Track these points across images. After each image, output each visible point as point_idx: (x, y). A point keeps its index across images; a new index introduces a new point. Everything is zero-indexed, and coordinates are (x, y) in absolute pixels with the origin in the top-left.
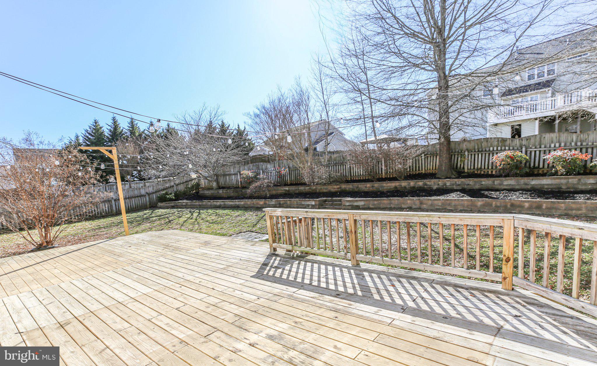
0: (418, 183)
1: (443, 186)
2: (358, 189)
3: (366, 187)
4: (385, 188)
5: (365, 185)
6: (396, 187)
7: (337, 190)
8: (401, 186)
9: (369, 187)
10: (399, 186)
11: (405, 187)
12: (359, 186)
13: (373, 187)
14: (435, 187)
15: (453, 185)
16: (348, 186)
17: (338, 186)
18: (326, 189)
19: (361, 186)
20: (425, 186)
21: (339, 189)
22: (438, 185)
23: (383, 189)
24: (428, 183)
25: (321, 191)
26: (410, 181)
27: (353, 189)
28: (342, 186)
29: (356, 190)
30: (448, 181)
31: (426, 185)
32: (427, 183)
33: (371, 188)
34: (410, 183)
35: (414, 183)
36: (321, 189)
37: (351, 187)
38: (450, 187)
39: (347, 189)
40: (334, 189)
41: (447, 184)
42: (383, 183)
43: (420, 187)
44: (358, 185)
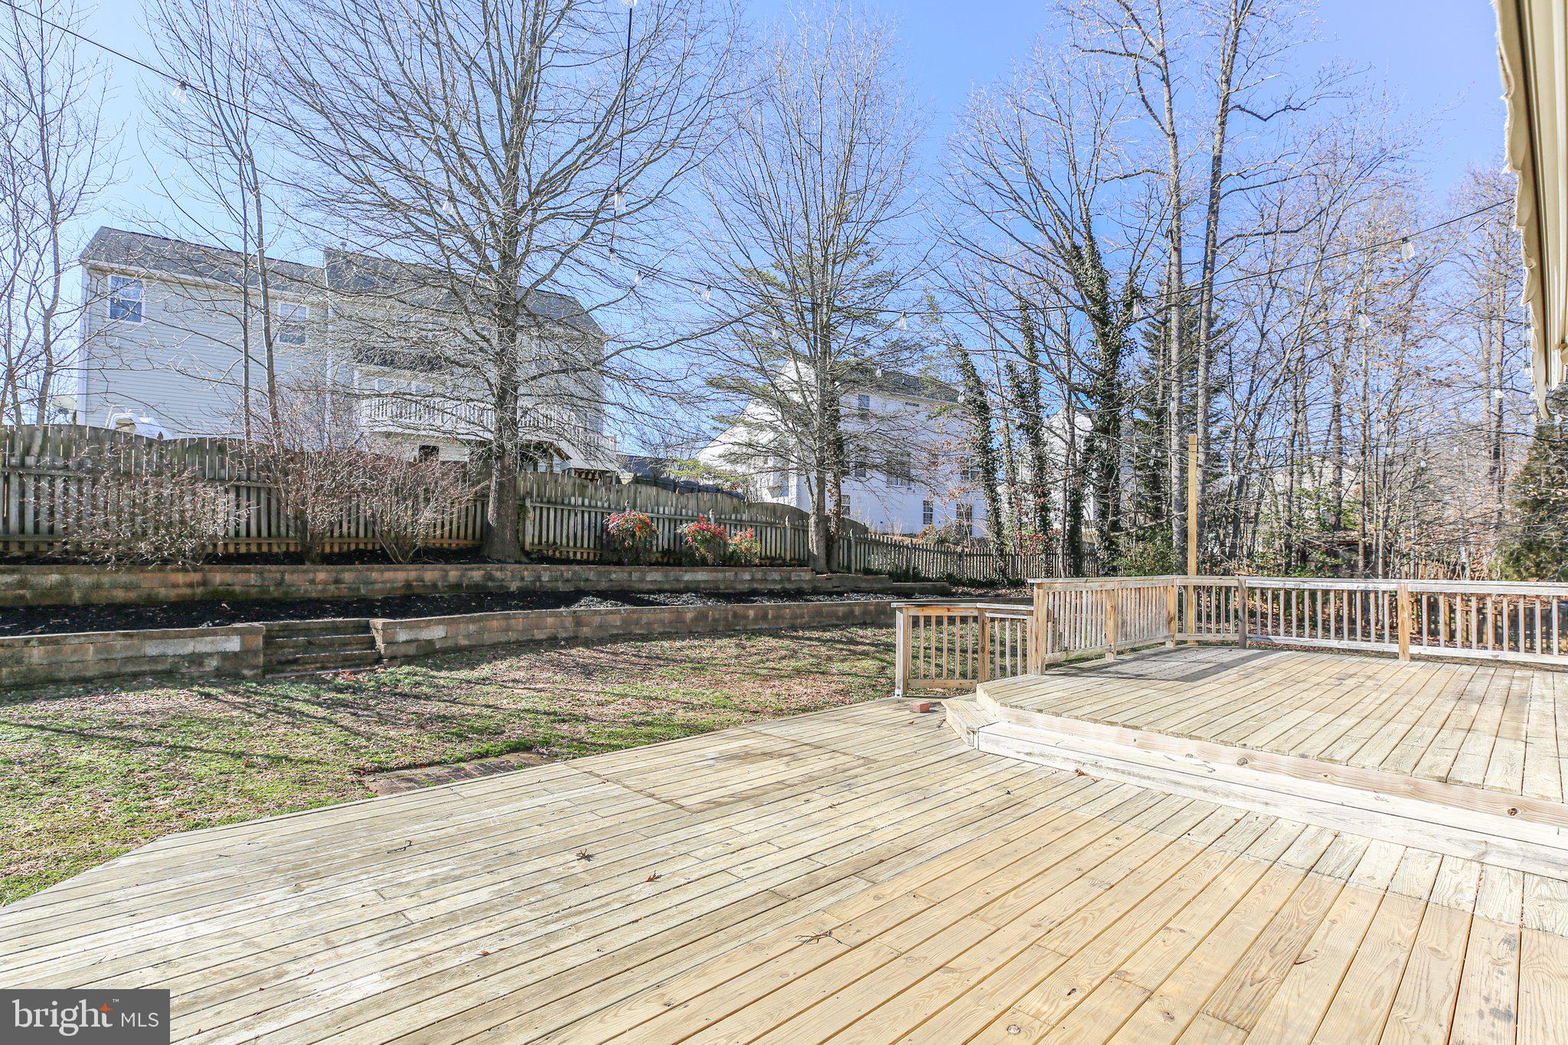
0: (470, 573)
1: (534, 582)
2: (282, 589)
3: (312, 582)
4: (378, 586)
5: (311, 576)
6: (408, 585)
7: (188, 591)
8: (422, 581)
9: (326, 583)
10: (416, 581)
11: (435, 586)
12: (287, 577)
13: (337, 581)
14: (514, 586)
15: (557, 581)
16: (242, 577)
17: (196, 577)
18: (127, 587)
19: (295, 577)
20: (490, 584)
21: (199, 590)
22: (522, 579)
23: (372, 590)
24: (498, 574)
25: (96, 597)
26: (448, 567)
27: (263, 589)
28: (210, 576)
29: (275, 592)
30: (545, 570)
31: (491, 578)
32: (494, 572)
33: (332, 587)
34: (446, 572)
35: (458, 573)
36: (98, 586)
37: (253, 578)
38: (549, 585)
39: (238, 588)
40: (175, 586)
41: (543, 579)
42: (372, 570)
43: (477, 586)
44: (283, 573)
